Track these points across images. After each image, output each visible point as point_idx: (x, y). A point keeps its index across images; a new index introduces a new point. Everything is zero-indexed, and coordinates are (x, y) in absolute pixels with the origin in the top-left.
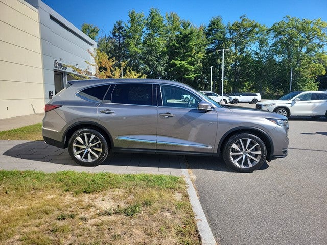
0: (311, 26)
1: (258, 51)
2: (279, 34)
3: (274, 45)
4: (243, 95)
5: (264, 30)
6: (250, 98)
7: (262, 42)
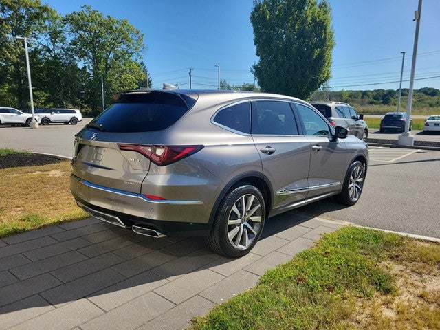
0: (119, 27)
1: (51, 47)
2: (80, 27)
3: (74, 43)
4: (56, 112)
5: (56, 18)
6: (68, 117)
7: (55, 35)
